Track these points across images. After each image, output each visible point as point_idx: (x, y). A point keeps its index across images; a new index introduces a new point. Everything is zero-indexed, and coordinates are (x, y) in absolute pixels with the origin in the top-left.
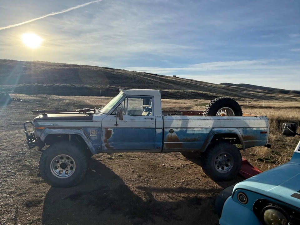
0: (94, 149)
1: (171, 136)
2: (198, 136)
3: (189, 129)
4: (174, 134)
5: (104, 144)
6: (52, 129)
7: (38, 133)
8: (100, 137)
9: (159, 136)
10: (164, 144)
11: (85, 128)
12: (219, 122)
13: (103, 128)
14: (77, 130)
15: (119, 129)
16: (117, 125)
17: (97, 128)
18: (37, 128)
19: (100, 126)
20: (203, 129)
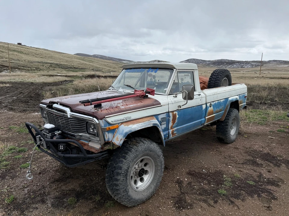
1: (210, 110)
2: (222, 107)
3: (219, 101)
4: (212, 107)
5: (171, 131)
6: (130, 126)
7: (109, 136)
8: (168, 124)
9: (204, 112)
10: (206, 120)
11: (156, 116)
12: (231, 92)
13: (170, 112)
14: (154, 120)
15: (181, 110)
16: (180, 106)
17: (166, 114)
18: (109, 128)
19: (168, 111)
20: (225, 99)
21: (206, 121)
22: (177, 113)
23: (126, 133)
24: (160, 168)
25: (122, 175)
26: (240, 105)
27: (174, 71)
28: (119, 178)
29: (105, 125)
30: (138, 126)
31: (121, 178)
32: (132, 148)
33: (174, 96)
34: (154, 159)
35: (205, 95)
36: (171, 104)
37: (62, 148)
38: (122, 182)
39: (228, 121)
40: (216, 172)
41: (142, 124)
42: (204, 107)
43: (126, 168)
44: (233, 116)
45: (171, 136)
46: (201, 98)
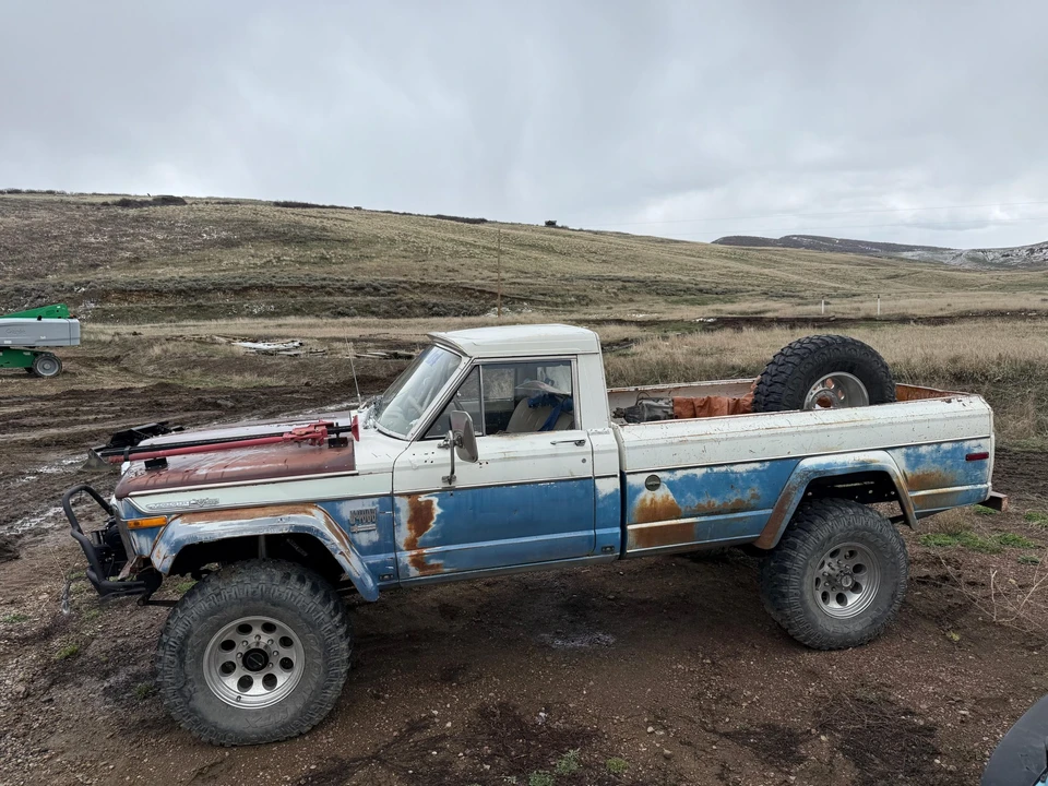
0: (370, 582)
1: (652, 500)
2: (748, 493)
3: (715, 469)
4: (664, 491)
5: (405, 557)
7: (141, 543)
8: (387, 533)
9: (611, 505)
10: (631, 533)
12: (822, 434)
13: (397, 495)
14: (307, 515)
15: (460, 492)
16: (450, 479)
17: (376, 500)
18: (136, 524)
19: (386, 492)
20: (767, 464)
21: (631, 539)
22: (435, 500)
23: (178, 542)
24: (320, 661)
26: (913, 494)
28: (160, 653)
29: (127, 514)
31: (164, 655)
34: (298, 629)
36: (404, 469)
39: (793, 553)
44: (826, 535)
45: (414, 572)
46: (587, 453)
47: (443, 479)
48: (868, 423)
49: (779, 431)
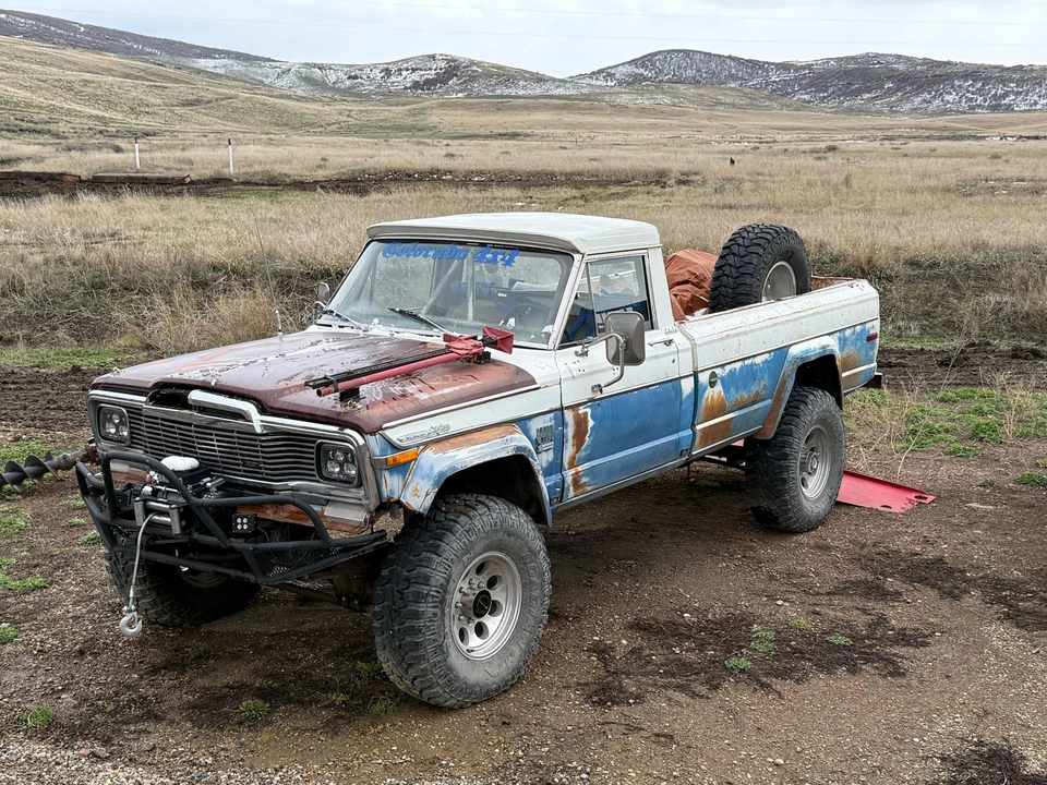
1: (712, 397)
2: (763, 383)
3: (746, 362)
4: (719, 388)
5: (569, 475)
6: (451, 453)
7: (392, 485)
8: (559, 450)
9: (688, 407)
10: (698, 434)
11: (522, 422)
12: (798, 322)
13: (567, 408)
14: (517, 435)
15: (603, 402)
16: (599, 388)
17: (552, 414)
18: (395, 460)
19: (558, 405)
20: (772, 354)
21: (698, 439)
22: (589, 411)
23: (441, 474)
24: (538, 592)
25: (430, 599)
26: (844, 375)
27: (576, 264)
28: (422, 608)
29: (382, 450)
30: (471, 454)
31: (427, 609)
32: (456, 522)
33: (576, 353)
34: (520, 561)
35: (692, 340)
36: (566, 379)
37: (245, 527)
38: (431, 621)
39: (790, 439)
40: (727, 620)
41: (482, 448)
42: (687, 386)
43: (442, 581)
44: (809, 418)
45: (572, 493)
46: (673, 353)
47: (593, 388)
48: (820, 310)
49: (776, 321)
